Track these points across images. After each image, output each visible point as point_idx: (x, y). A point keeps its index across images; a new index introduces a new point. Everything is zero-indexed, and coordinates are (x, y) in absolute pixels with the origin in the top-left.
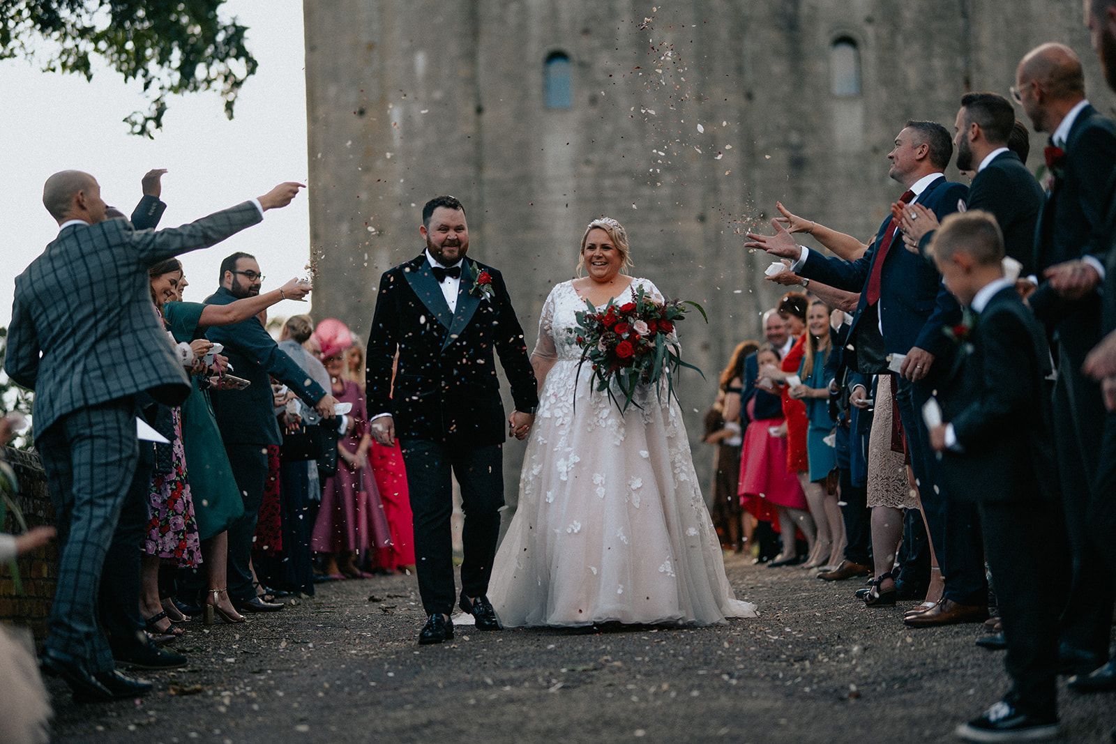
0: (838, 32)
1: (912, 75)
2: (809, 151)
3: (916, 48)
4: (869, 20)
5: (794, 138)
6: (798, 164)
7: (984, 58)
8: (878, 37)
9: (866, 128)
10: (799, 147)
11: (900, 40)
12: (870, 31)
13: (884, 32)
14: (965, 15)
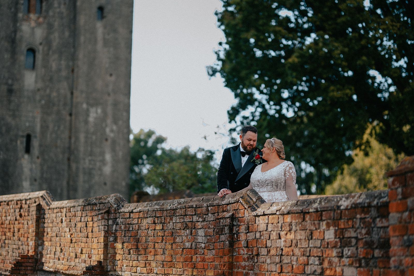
0: (29, 47)
1: (54, 66)
2: (15, 87)
3: (56, 56)
4: (41, 44)
5: (10, 82)
6: (10, 91)
7: (80, 63)
8: (43, 50)
9: (36, 82)
10: (12, 85)
11: (51, 53)
12: (41, 48)
13: (46, 48)
14: (74, 47)
